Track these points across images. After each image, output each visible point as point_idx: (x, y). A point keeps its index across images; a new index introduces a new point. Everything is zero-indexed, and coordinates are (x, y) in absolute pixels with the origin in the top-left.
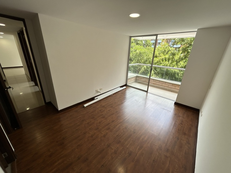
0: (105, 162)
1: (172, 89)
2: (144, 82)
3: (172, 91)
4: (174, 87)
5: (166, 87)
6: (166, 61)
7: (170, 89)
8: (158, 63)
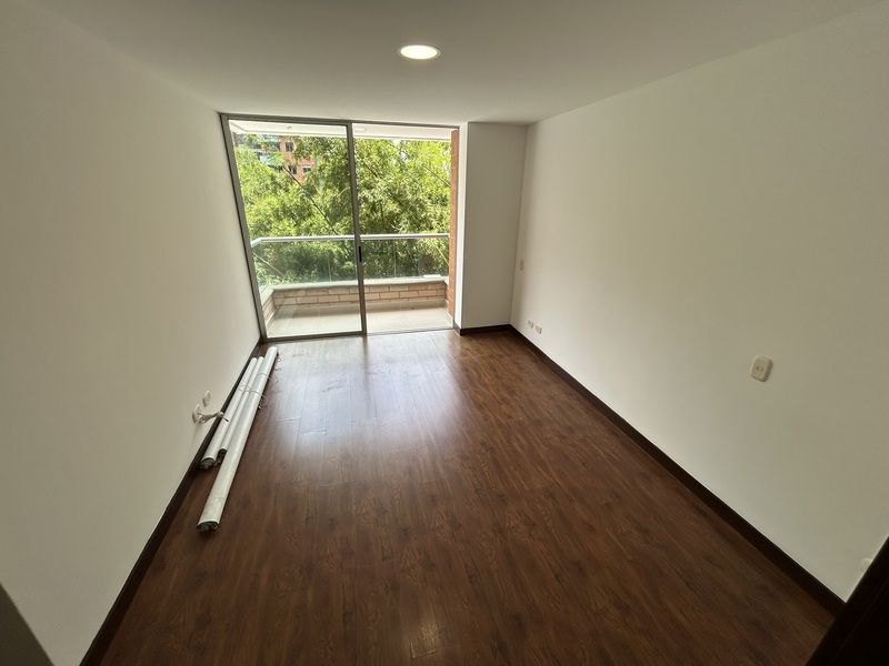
0: (550, 565)
1: (411, 301)
2: (312, 308)
3: (413, 308)
4: (415, 294)
5: (394, 302)
6: (279, 219)
7: (405, 301)
8: (262, 228)
